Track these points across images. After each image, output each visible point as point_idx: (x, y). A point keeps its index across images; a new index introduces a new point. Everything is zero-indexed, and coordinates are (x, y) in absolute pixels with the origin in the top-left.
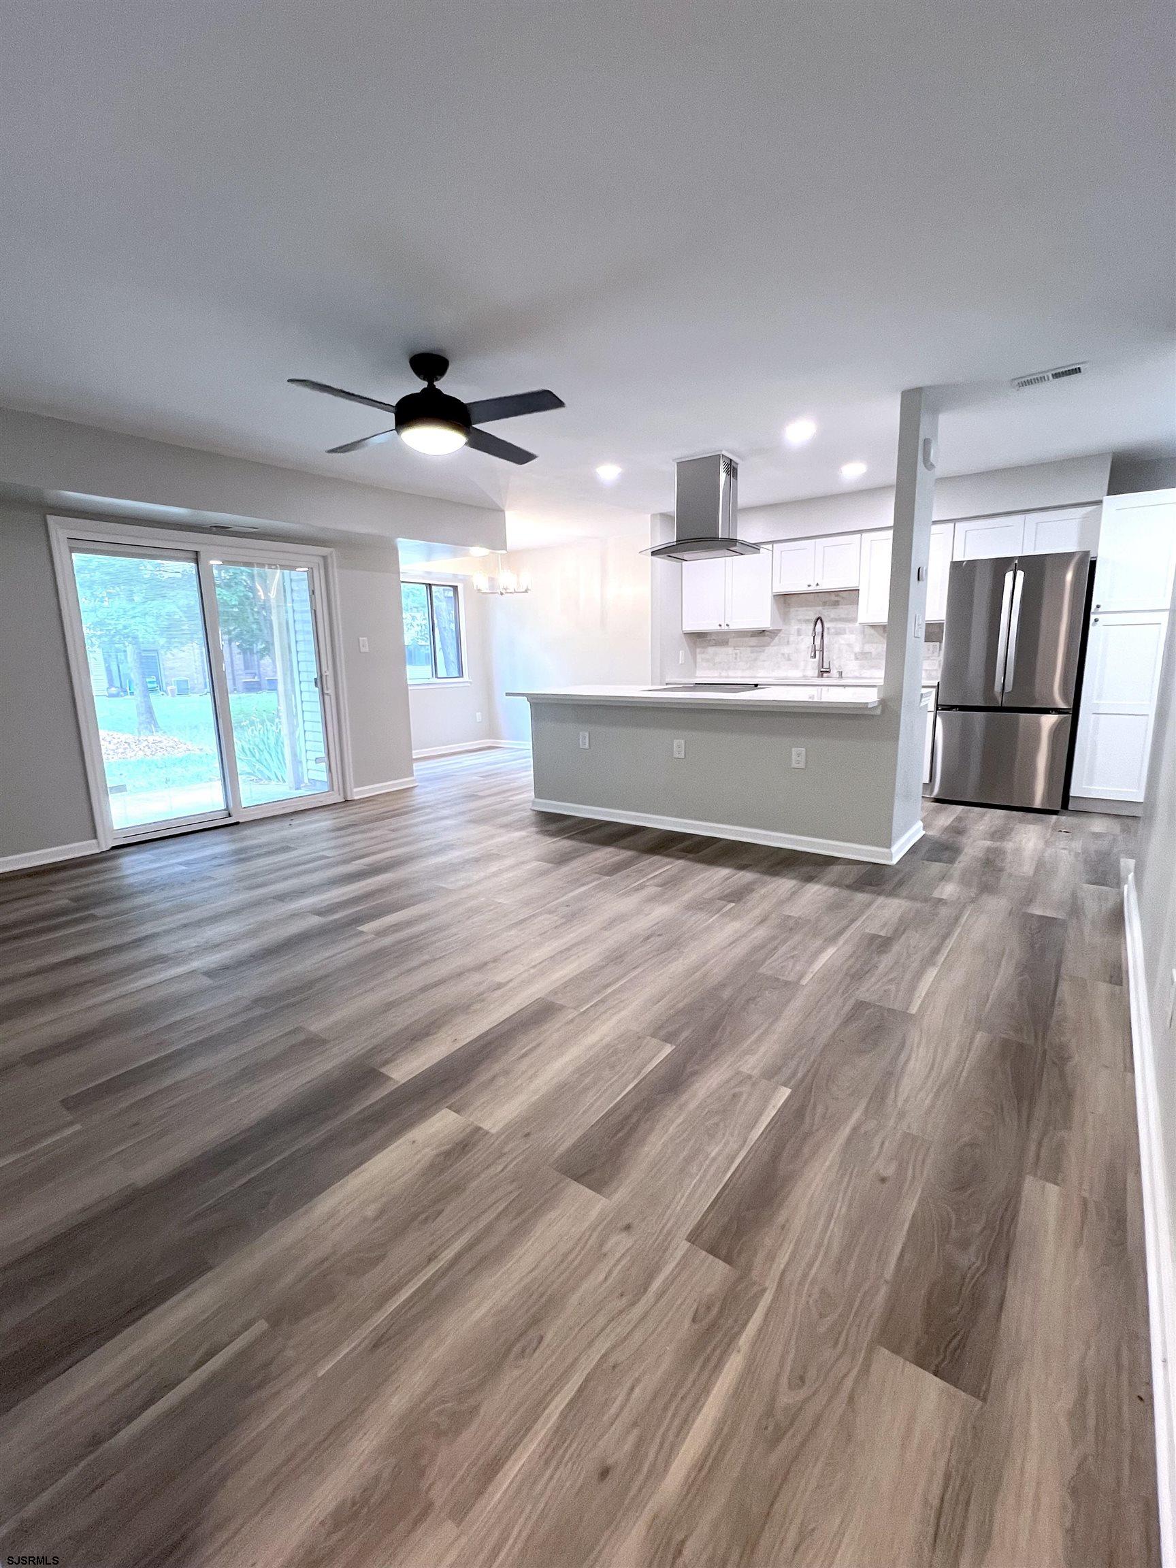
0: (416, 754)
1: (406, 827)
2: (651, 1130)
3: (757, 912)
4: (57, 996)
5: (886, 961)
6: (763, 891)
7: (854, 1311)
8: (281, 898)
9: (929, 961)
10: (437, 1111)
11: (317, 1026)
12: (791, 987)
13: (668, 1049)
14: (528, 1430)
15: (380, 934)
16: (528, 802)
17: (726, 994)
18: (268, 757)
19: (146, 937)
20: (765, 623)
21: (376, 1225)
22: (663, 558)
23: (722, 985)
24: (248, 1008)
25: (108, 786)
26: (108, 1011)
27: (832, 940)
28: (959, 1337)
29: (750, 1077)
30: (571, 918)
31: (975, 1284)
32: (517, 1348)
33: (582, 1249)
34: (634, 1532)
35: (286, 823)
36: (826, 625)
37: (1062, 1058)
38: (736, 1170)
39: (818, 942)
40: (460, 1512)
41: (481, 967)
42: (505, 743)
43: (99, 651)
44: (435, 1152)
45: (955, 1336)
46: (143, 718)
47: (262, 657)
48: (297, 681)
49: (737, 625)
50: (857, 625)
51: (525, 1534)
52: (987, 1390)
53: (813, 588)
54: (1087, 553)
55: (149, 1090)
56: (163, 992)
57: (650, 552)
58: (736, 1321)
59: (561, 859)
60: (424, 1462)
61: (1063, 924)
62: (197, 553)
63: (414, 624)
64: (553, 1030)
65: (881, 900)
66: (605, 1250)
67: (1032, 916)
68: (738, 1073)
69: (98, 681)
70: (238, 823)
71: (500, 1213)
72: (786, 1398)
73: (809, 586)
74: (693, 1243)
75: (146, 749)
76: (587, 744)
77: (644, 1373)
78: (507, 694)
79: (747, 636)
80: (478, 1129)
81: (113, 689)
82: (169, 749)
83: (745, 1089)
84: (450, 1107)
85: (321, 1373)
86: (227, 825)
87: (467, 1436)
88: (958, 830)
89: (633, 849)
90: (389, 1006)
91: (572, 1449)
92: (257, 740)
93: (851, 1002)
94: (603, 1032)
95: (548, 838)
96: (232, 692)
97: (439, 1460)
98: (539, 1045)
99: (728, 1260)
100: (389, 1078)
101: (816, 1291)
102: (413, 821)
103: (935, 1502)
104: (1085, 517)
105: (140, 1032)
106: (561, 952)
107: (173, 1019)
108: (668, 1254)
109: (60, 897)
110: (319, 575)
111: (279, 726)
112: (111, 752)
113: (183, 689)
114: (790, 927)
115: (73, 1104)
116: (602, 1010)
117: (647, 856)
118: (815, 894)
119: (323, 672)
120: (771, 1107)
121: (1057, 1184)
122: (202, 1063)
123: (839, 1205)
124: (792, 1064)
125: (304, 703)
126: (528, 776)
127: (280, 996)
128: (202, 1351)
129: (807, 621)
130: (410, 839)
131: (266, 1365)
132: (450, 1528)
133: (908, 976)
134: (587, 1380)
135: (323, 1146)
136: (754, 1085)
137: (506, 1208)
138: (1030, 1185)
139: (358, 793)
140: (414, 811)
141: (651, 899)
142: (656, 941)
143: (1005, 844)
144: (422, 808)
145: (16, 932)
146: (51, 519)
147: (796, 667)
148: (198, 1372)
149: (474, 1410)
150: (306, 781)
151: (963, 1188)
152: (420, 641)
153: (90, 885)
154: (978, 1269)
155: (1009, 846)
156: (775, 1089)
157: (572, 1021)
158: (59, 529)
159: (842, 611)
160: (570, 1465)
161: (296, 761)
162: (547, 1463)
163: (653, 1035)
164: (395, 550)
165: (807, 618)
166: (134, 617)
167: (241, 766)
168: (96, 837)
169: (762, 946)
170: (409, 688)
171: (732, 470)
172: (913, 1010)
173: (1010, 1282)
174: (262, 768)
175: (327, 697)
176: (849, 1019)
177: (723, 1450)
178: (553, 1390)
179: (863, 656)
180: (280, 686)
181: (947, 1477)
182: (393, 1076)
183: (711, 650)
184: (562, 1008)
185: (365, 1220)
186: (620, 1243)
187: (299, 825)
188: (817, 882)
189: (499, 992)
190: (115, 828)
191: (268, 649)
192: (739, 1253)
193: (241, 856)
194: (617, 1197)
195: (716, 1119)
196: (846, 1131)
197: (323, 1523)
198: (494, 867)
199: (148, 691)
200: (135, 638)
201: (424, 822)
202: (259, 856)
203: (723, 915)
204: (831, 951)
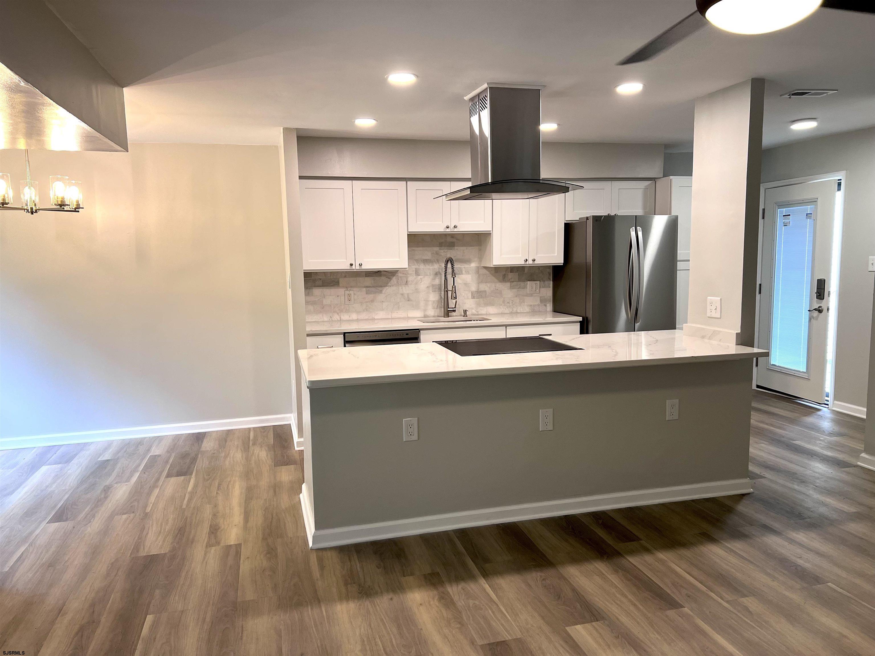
53: (450, 230)
73: (448, 227)
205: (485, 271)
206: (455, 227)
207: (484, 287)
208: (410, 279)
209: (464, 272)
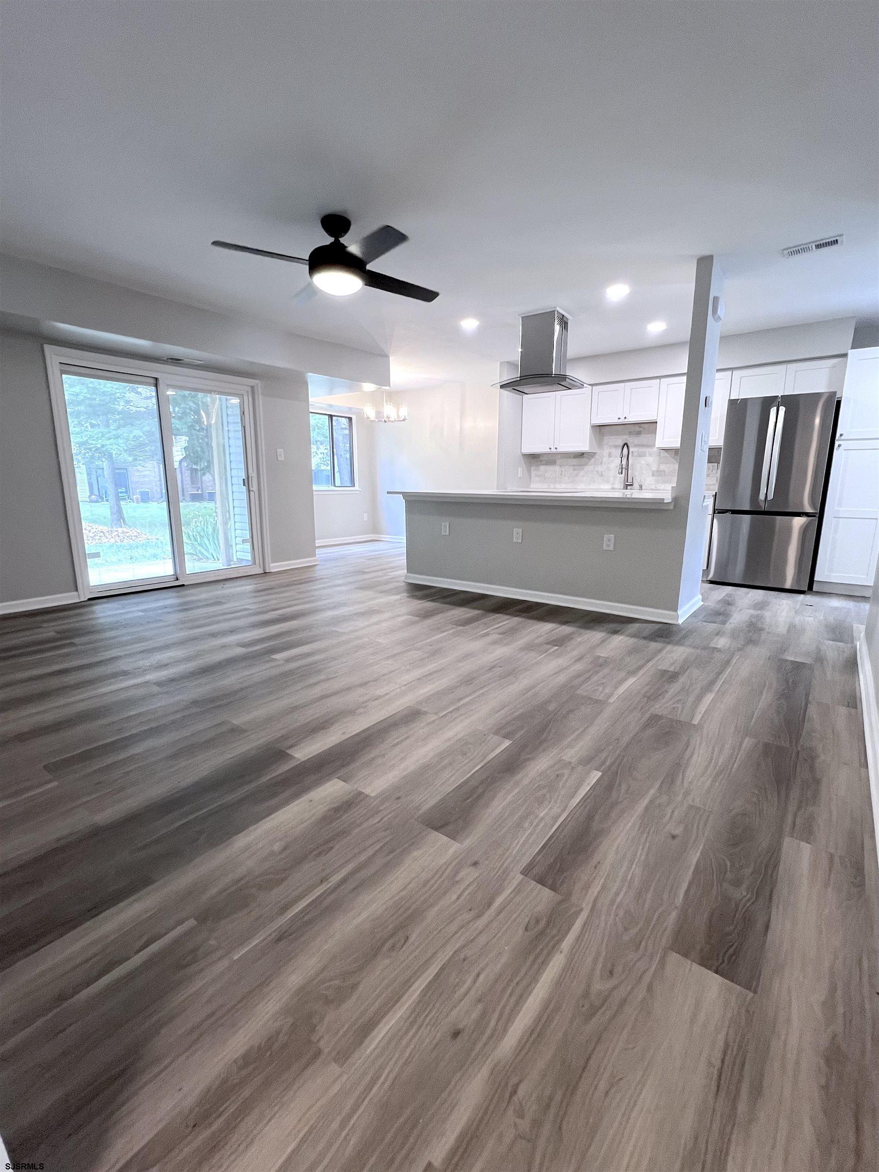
0: (318, 543)
1: (311, 591)
2: (494, 797)
3: (575, 653)
4: (43, 696)
5: (674, 688)
6: (579, 640)
7: (651, 927)
8: (214, 635)
9: (708, 688)
10: (329, 780)
11: (239, 720)
12: (600, 704)
13: (507, 743)
14: (397, 1002)
15: (288, 660)
16: (402, 576)
17: (551, 707)
18: (207, 542)
19: (112, 659)
20: (585, 448)
21: (283, 856)
22: (509, 391)
23: (548, 702)
24: (187, 708)
25: (87, 553)
26: (81, 707)
27: (633, 673)
28: (734, 947)
29: (570, 763)
30: (435, 653)
31: (746, 911)
32: (388, 945)
33: (440, 877)
34: (479, 1076)
35: (220, 586)
36: (631, 450)
37: (812, 757)
38: (559, 826)
39: (622, 674)
40: (343, 1056)
41: (364, 684)
42: (385, 538)
43: (84, 467)
44: (327, 808)
45: (731, 947)
46: (115, 516)
47: (204, 474)
48: (229, 485)
49: (562, 449)
50: (655, 449)
51: (392, 1076)
52: (757, 985)
53: (622, 421)
54: (835, 393)
55: (109, 760)
56: (123, 696)
57: (499, 386)
58: (559, 931)
59: (427, 615)
60: (314, 1021)
61: (810, 667)
62: (156, 379)
63: (318, 452)
64: (419, 728)
65: (669, 647)
66: (458, 878)
67: (787, 661)
68: (560, 761)
69: (82, 490)
70: (183, 585)
71: (377, 851)
72: (598, 986)
73: (619, 419)
74: (526, 876)
75: (117, 538)
76: (448, 531)
77: (487, 964)
78: (388, 493)
79: (570, 458)
80: (360, 793)
81: (93, 497)
82: (133, 538)
83: (566, 772)
84: (338, 778)
85: (236, 958)
86: (175, 586)
87: (349, 1004)
88: (728, 602)
89: (482, 609)
90: (295, 709)
91: (431, 1016)
92: (199, 529)
93: (647, 715)
94: (457, 730)
95: (416, 601)
96: (182, 501)
97: (327, 1020)
98: (408, 738)
99: (553, 888)
100: (292, 757)
101: (621, 913)
102: (315, 587)
103: (718, 1064)
104: (834, 367)
105: (104, 721)
106: (426, 676)
107: (132, 713)
108: (506, 883)
109: (48, 631)
110: (248, 400)
111: (216, 519)
112: (91, 539)
113: (145, 498)
114: (600, 664)
115: (54, 769)
116: (456, 715)
117: (491, 614)
118: (619, 642)
119: (250, 474)
120: (586, 784)
121: (809, 843)
122: (150, 743)
123: (639, 853)
124: (604, 755)
125: (235, 508)
126: (403, 560)
127: (212, 700)
128: (145, 939)
129: (616, 446)
130: (312, 598)
131: (194, 951)
132: (335, 1068)
133: (691, 699)
134: (442, 969)
135: (241, 801)
136: (573, 768)
137: (382, 847)
138: (788, 843)
139: (274, 567)
140: (315, 581)
141: (495, 643)
142: (498, 671)
143: (764, 612)
144: (321, 579)
145: (14, 653)
146: (48, 348)
147: (607, 482)
148: (141, 953)
149: (354, 986)
150: (235, 560)
151: (735, 845)
152: (322, 465)
153: (71, 623)
154: (749, 900)
155: (767, 614)
156: (588, 773)
157: (434, 721)
158: (54, 356)
159: (643, 439)
160: (429, 1028)
161: (228, 546)
162: (412, 1024)
163: (497, 733)
164: (305, 384)
165: (617, 444)
166: (110, 439)
167: (187, 549)
168: (77, 590)
169: (579, 676)
170: (314, 493)
171: (564, 323)
172: (696, 721)
173: (774, 912)
174: (203, 551)
175: (252, 493)
176: (646, 726)
177: (549, 1020)
178: (416, 975)
179: (659, 473)
180: (218, 497)
181: (727, 1045)
182: (296, 756)
183: (542, 468)
184: (426, 713)
185: (272, 853)
186: (469, 875)
187: (230, 587)
188: (622, 634)
189: (377, 702)
190: (91, 585)
191: (209, 468)
192: (562, 883)
193: (185, 607)
194: (467, 843)
195: (544, 791)
196: (645, 802)
197: (235, 1061)
198: (375, 618)
199: (118, 499)
200: (111, 455)
201: (324, 588)
202: (198, 607)
203: (550, 654)
204: (631, 681)
205: (664, 454)
206: (625, 418)
207: (662, 467)
208: (605, 459)
209: (647, 455)
